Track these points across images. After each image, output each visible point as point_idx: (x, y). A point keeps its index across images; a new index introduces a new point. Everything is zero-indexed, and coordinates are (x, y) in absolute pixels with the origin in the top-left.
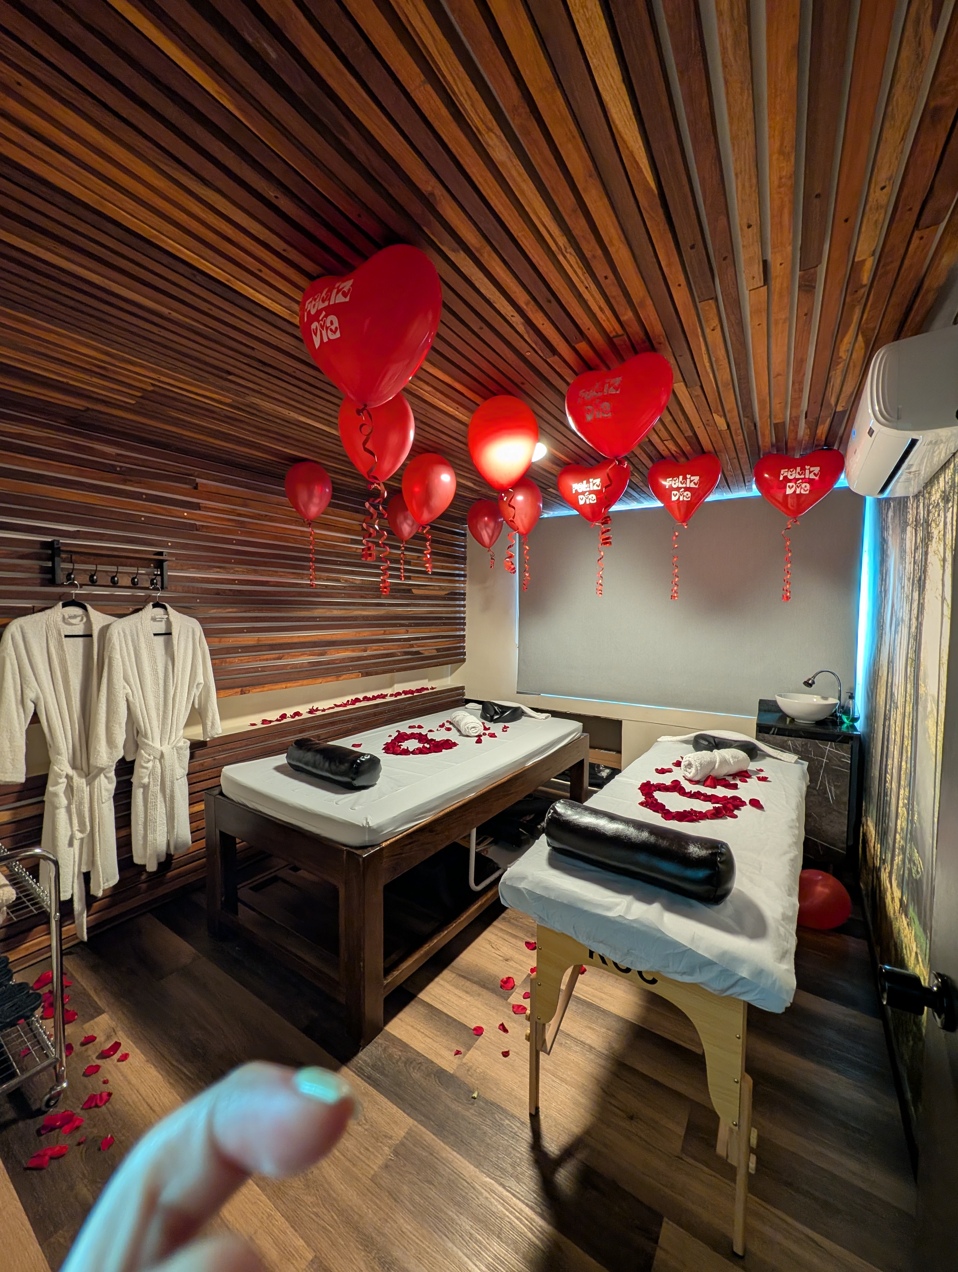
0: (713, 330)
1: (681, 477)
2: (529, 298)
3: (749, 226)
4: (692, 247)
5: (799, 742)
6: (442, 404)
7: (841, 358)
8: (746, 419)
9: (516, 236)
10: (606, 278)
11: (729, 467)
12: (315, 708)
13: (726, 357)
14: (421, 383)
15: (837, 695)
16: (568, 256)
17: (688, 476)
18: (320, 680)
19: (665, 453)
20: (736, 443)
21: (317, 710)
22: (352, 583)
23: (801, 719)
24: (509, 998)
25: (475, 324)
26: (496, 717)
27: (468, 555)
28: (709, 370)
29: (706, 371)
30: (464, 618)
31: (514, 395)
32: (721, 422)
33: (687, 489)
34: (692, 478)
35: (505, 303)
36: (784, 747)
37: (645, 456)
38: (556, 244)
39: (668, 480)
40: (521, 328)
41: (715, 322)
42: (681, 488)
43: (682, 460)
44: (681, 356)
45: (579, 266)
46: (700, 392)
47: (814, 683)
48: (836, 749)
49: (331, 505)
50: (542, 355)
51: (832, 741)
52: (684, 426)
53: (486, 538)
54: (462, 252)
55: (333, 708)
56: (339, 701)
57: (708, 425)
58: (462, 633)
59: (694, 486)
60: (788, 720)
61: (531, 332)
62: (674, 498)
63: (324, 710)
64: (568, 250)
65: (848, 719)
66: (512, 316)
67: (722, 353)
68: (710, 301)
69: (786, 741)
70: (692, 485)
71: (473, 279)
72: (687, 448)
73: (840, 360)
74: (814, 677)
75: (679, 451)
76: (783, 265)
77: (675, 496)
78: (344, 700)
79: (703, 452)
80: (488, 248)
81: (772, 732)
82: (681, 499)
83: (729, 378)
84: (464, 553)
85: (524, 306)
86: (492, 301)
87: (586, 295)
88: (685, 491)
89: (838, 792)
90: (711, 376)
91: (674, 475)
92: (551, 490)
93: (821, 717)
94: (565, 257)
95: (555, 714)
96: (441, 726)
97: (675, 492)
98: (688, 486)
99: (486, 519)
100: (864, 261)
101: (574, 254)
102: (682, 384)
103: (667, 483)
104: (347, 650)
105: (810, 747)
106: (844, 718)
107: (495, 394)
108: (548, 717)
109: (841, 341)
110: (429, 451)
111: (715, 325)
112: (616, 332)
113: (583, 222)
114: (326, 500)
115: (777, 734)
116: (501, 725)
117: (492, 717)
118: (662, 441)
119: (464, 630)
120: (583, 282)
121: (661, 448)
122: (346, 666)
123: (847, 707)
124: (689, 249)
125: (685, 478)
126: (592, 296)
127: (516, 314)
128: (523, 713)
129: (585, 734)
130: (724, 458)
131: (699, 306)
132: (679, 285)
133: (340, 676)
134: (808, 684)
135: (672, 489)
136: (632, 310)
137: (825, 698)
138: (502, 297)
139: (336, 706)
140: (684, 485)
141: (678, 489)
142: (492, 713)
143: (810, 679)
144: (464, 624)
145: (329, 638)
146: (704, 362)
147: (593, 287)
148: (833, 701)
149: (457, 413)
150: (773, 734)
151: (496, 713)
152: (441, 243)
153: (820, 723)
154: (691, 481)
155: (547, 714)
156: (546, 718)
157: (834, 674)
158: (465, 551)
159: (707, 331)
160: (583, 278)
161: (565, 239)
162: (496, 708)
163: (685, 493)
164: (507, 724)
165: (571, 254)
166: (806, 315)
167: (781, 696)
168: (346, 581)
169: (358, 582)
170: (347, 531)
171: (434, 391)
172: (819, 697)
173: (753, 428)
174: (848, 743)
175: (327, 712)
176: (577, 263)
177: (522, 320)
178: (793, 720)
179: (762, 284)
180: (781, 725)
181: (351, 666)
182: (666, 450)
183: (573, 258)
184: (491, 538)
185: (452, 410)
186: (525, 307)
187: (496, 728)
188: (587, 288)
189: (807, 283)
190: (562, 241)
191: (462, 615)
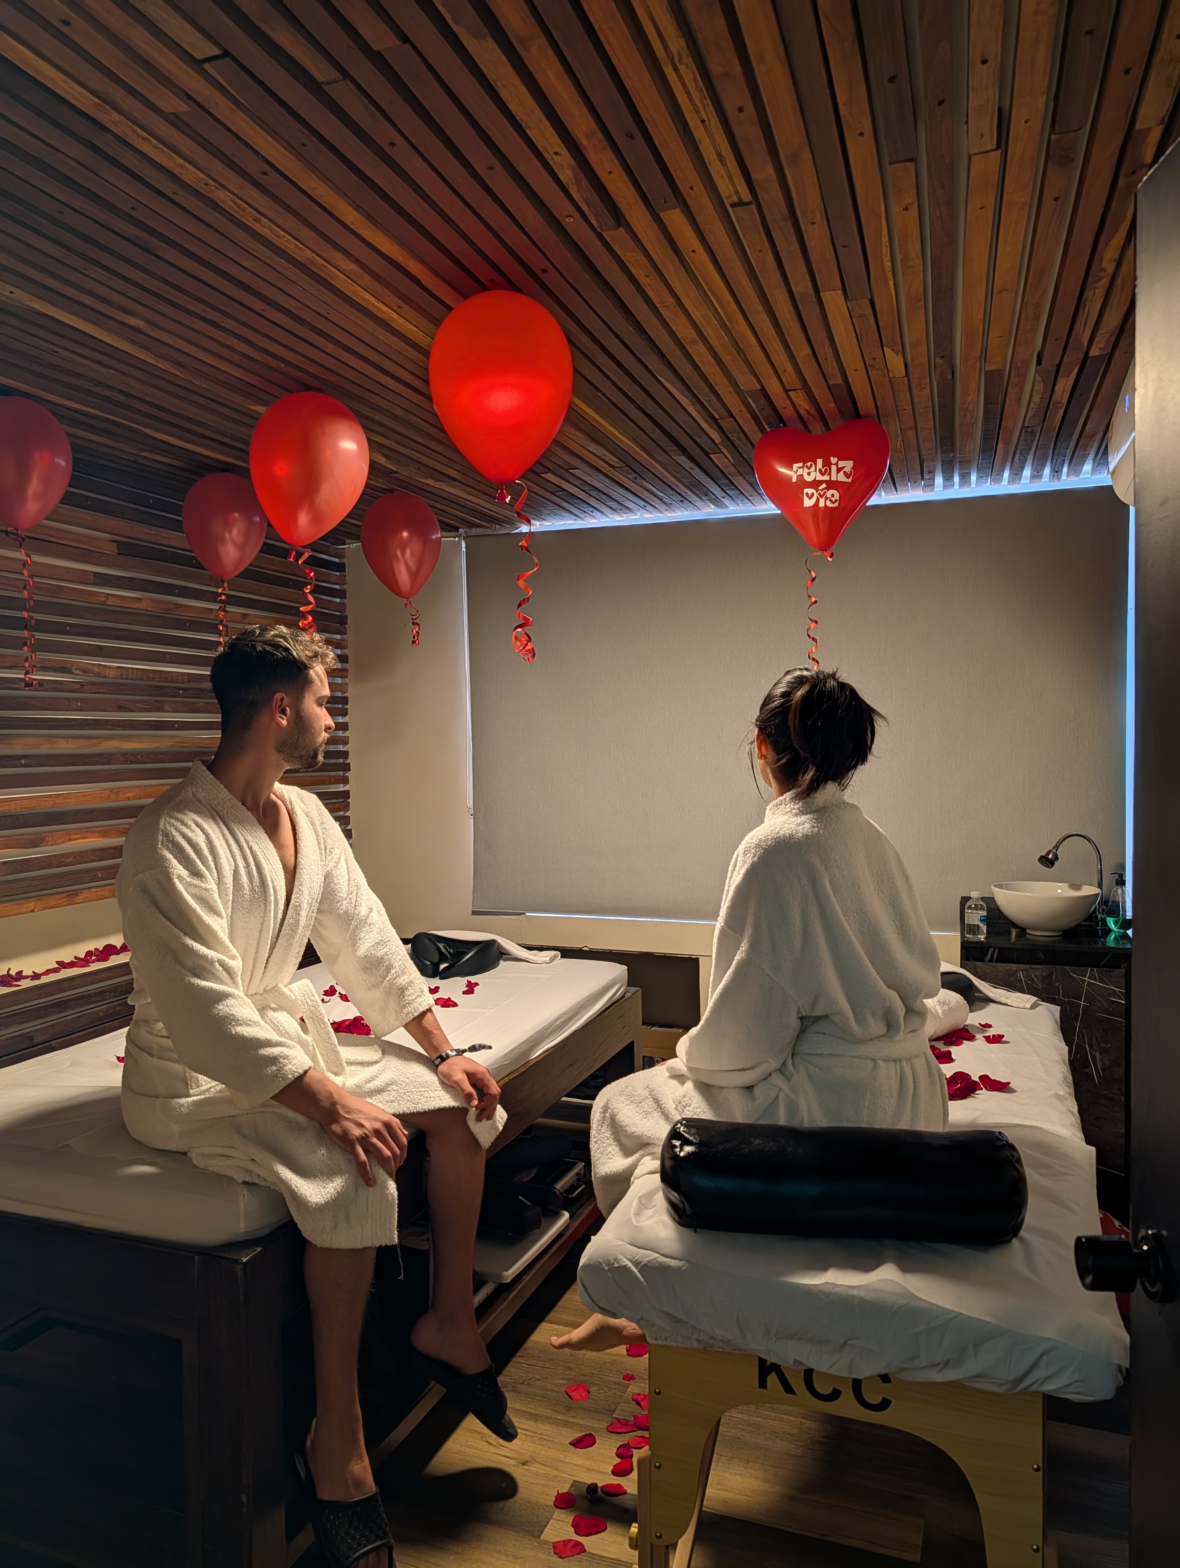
0: (906, 209)
1: (820, 462)
2: (595, 127)
3: (984, 62)
4: (892, 80)
5: (1037, 971)
6: (367, 296)
7: (1104, 270)
8: (939, 361)
9: (596, 27)
10: (741, 110)
11: (900, 443)
12: (13, 973)
13: (920, 255)
14: (339, 255)
15: (1096, 881)
16: (682, 68)
17: (834, 460)
18: (31, 905)
19: (787, 412)
20: (916, 401)
21: (20, 976)
22: (99, 675)
23: (1036, 929)
24: (542, 1532)
25: (480, 157)
26: (442, 967)
27: (349, 613)
28: (889, 274)
29: (885, 274)
30: (345, 754)
31: (520, 291)
32: (895, 361)
33: (831, 485)
34: (841, 464)
35: (550, 131)
36: (1012, 985)
37: (748, 416)
38: (666, 48)
39: (795, 466)
40: (567, 175)
41: (910, 198)
42: (821, 482)
43: (817, 429)
44: (845, 246)
45: (697, 86)
46: (869, 311)
47: (1056, 858)
48: (1101, 980)
49: (68, 499)
50: (595, 224)
51: (1092, 966)
52: (830, 366)
53: (403, 577)
54: (490, 40)
55: (55, 970)
56: (67, 954)
57: (872, 367)
58: (341, 788)
59: (845, 479)
60: (1014, 933)
61: (585, 182)
62: (808, 503)
63: (36, 976)
64: (684, 60)
65: (1116, 923)
66: (556, 153)
67: (914, 248)
68: (908, 164)
69: (1015, 973)
70: (842, 478)
71: (499, 86)
72: (829, 406)
73: (1103, 274)
74: (1057, 847)
75: (813, 412)
76: (1029, 123)
77: (810, 497)
78: (81, 950)
79: (857, 414)
80: (543, 40)
81: (988, 958)
82: (822, 504)
83: (921, 290)
84: (342, 607)
85: (581, 138)
86: (523, 124)
87: (699, 133)
88: (828, 489)
89: (1107, 1063)
90: (891, 283)
91: (807, 458)
92: (549, 476)
93: (1071, 922)
94: (676, 70)
95: (567, 953)
96: (327, 993)
97: (810, 491)
98: (834, 478)
99: (405, 534)
100: (1149, 130)
101: (694, 67)
102: (840, 292)
103: (793, 472)
104: (88, 832)
105: (1057, 980)
106: (1111, 922)
107: (484, 288)
108: (555, 957)
109: (1107, 244)
110: (309, 388)
111: (910, 201)
112: (739, 197)
113: (720, 23)
114: (60, 487)
115: (997, 961)
116: (460, 983)
117: (437, 965)
118: (786, 391)
119: (345, 781)
120: (698, 112)
121: (781, 402)
122: (89, 870)
123: (1114, 902)
124: (886, 81)
125: (827, 464)
126: (710, 136)
127: (563, 151)
128: (503, 954)
129: (633, 989)
130: (892, 428)
131: (890, 169)
132: (861, 134)
133: (76, 893)
134: (1047, 861)
135: (803, 483)
136: (774, 165)
137: (1076, 887)
138: (545, 120)
139: (62, 965)
140: (826, 478)
141: (815, 484)
142: (436, 959)
143: (1049, 852)
144: (347, 767)
145: (48, 807)
146: (882, 260)
147: (714, 121)
148: (1089, 890)
149: (395, 315)
150: (991, 961)
151: (443, 958)
152: (456, 22)
153: (1069, 934)
154: (839, 470)
155: (553, 953)
156: (552, 960)
157: (1089, 840)
158: (343, 605)
159: (896, 210)
160: (699, 105)
161: (683, 42)
162: (441, 946)
163: (829, 493)
164: (473, 979)
165: (687, 65)
166: (1056, 199)
167: (1000, 886)
168: (85, 671)
169: (112, 674)
170: (85, 556)
171: (361, 271)
172: (1065, 885)
173: (950, 377)
174: (1120, 968)
175: (44, 980)
176: (695, 80)
177: (573, 162)
178: (1022, 931)
179: (995, 147)
180: (1001, 942)
181: (101, 869)
182: (791, 408)
183: (689, 72)
184: (414, 576)
185: (384, 308)
186: (584, 141)
187: (452, 987)
188: (703, 121)
189: (1063, 153)
190: (677, 44)
191: (341, 748)
